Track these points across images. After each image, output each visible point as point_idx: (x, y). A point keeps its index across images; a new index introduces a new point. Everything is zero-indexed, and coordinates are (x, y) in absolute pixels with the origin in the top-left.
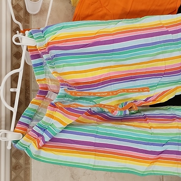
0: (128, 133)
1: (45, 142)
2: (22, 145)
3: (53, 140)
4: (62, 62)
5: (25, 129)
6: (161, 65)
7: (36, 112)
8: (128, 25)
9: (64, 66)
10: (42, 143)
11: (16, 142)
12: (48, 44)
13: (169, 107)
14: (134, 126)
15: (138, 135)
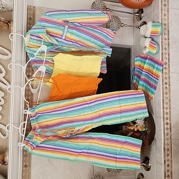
0: (67, 145)
1: (34, 148)
2: (26, 148)
3: (37, 146)
4: (41, 118)
5: (27, 142)
6: (83, 117)
7: (32, 136)
8: (69, 102)
9: (42, 119)
10: (33, 148)
11: (24, 147)
12: (36, 112)
13: (89, 133)
14: (71, 141)
15: (71, 145)
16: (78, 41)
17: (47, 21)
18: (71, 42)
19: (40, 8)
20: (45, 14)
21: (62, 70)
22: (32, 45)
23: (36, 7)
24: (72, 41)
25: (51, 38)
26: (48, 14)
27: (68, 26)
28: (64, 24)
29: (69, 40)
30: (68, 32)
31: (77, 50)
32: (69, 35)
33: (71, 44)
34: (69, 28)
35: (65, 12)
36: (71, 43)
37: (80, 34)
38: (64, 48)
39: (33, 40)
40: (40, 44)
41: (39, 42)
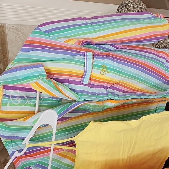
16: (117, 83)
17: (44, 47)
18: (103, 87)
19: (15, 27)
20: (36, 29)
21: (96, 162)
22: (11, 112)
23: (7, 26)
24: (105, 85)
25: (60, 86)
26: (44, 29)
27: (93, 52)
28: (83, 50)
29: (97, 84)
30: (96, 66)
31: (118, 104)
32: (97, 73)
33: (104, 94)
34: (96, 58)
35: (82, 22)
36: (103, 91)
37: (121, 66)
38: (91, 106)
39: (11, 100)
40: (31, 105)
41: (28, 101)
